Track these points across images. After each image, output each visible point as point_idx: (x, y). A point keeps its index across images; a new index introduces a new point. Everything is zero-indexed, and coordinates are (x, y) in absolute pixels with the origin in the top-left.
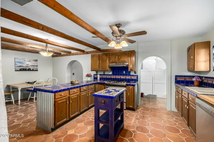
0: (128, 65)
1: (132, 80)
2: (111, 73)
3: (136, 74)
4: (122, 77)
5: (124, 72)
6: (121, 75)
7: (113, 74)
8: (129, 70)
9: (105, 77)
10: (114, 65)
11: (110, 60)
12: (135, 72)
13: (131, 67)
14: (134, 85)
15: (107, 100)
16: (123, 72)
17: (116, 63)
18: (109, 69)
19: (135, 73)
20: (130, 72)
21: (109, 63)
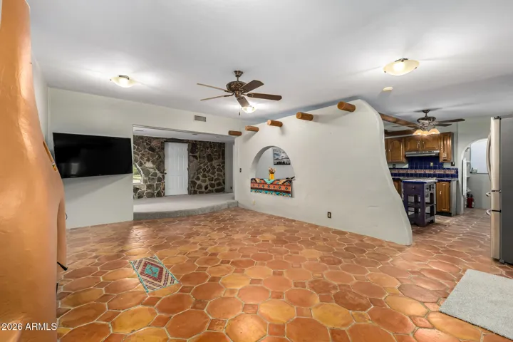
0: (439, 153)
1: (447, 176)
2: (407, 166)
3: (455, 167)
4: (428, 172)
5: (432, 164)
6: (426, 168)
7: (411, 168)
8: (441, 160)
9: (396, 172)
10: (414, 154)
11: (406, 146)
12: (452, 163)
13: (444, 155)
14: (450, 181)
15: (418, 186)
16: (430, 164)
17: (417, 151)
18: (404, 160)
19: (452, 165)
20: (442, 164)
21: (406, 151)
